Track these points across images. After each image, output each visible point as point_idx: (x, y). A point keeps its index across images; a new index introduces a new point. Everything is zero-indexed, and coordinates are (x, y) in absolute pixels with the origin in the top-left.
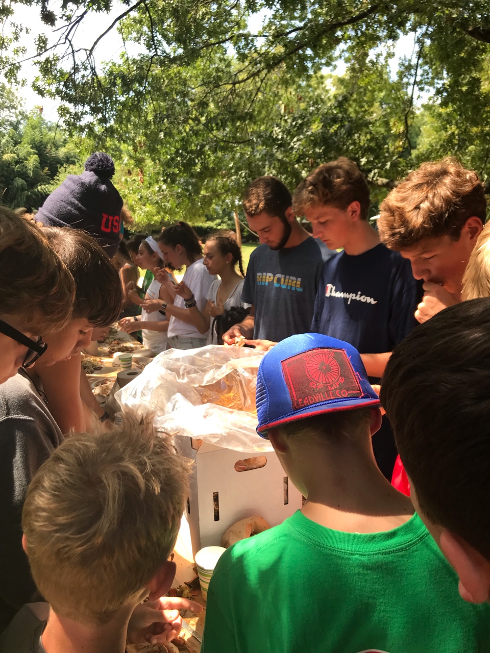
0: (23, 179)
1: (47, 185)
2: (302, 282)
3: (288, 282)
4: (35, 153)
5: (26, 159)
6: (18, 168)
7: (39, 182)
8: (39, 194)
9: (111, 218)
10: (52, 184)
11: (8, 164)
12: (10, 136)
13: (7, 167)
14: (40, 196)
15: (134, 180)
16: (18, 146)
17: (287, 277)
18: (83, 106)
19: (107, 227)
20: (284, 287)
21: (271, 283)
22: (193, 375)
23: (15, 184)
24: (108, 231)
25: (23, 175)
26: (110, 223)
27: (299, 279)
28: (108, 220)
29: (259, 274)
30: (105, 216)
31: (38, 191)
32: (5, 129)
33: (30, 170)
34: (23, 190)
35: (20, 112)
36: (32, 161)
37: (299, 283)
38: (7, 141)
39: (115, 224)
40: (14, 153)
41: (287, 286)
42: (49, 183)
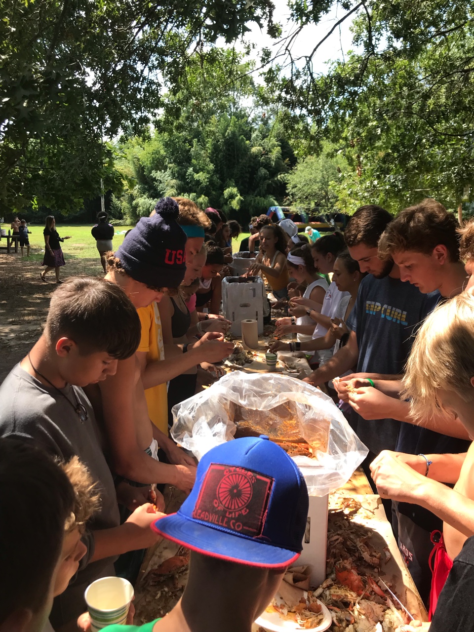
0: (266, 169)
1: (286, 174)
2: (407, 315)
3: (394, 315)
4: (279, 146)
5: (271, 152)
6: (263, 159)
7: (279, 171)
8: (278, 182)
9: (174, 252)
10: (291, 174)
11: (256, 156)
12: (259, 131)
13: (254, 159)
14: (279, 184)
15: (350, 175)
16: (265, 140)
17: (394, 309)
18: (301, 109)
19: (170, 260)
20: (389, 318)
21: (379, 313)
22: (253, 399)
23: (259, 173)
24: (172, 263)
25: (267, 166)
26: (173, 256)
27: (405, 313)
28: (171, 254)
29: (368, 302)
30: (168, 252)
31: (277, 179)
32: (257, 124)
33: (273, 161)
34: (265, 178)
35: (271, 109)
36: (276, 153)
37: (404, 316)
38: (257, 135)
39: (178, 257)
40: (262, 146)
41: (393, 318)
42: (288, 173)
